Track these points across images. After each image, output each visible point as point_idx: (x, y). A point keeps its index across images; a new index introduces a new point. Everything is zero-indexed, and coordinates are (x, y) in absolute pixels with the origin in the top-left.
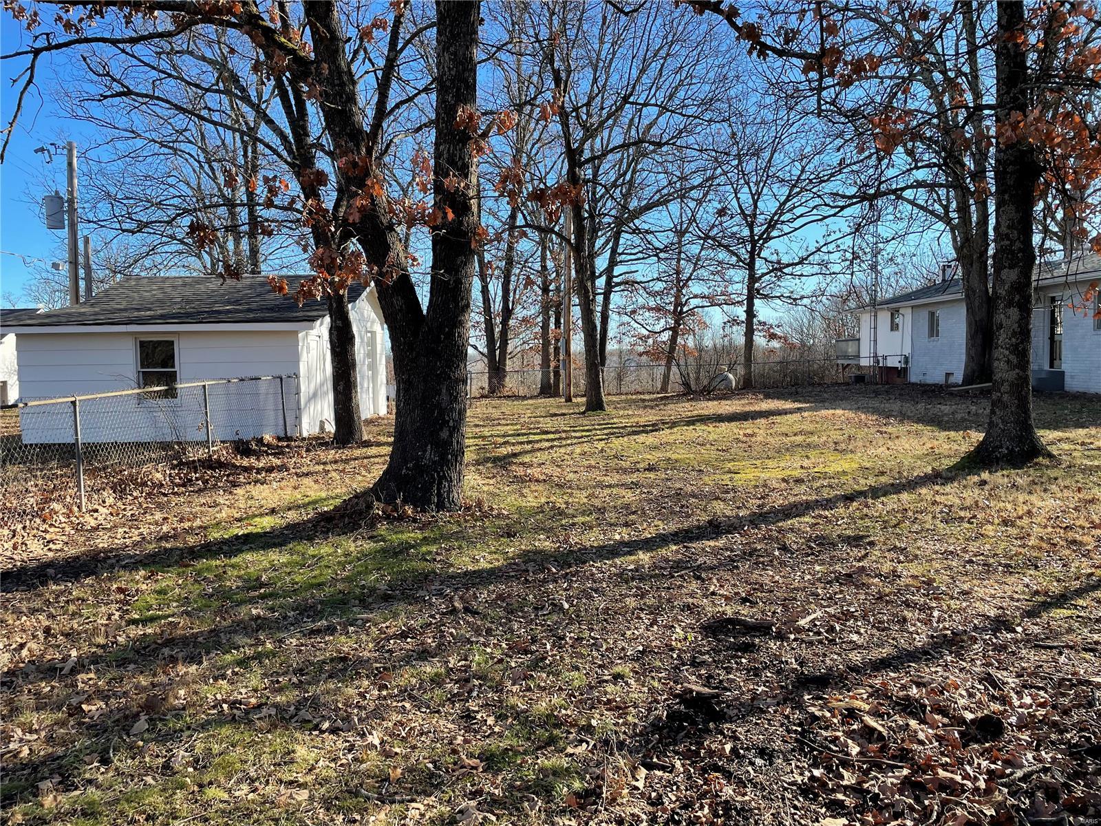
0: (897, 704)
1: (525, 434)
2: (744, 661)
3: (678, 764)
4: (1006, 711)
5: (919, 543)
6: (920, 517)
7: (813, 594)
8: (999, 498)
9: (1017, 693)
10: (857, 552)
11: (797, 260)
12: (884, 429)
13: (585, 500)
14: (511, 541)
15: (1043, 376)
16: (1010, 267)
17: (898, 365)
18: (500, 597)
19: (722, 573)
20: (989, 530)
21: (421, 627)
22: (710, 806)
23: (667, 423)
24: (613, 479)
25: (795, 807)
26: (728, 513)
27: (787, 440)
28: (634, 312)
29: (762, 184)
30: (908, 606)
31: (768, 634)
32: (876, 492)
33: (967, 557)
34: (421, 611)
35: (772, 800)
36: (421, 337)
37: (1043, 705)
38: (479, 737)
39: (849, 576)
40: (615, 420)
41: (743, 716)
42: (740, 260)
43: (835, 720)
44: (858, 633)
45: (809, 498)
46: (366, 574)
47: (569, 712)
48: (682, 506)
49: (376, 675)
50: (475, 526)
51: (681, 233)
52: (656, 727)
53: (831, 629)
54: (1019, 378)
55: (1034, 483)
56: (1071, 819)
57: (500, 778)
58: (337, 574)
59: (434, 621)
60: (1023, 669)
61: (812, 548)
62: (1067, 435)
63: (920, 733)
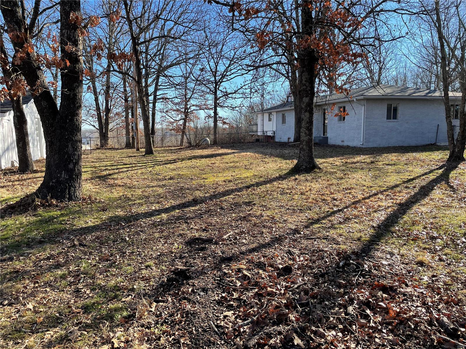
0: (256, 265)
1: (116, 165)
2: (201, 254)
3: (170, 299)
4: (294, 263)
5: (272, 203)
6: (272, 193)
7: (231, 225)
8: (301, 185)
9: (299, 256)
10: (249, 208)
11: (233, 92)
12: (264, 160)
13: (141, 193)
14: (104, 213)
15: (321, 139)
16: (306, 97)
17: (271, 135)
18: (97, 238)
19: (196, 220)
20: (296, 197)
21: (57, 254)
22: (181, 314)
23: (180, 159)
24: (155, 183)
25: (214, 309)
26: (201, 195)
27: (227, 165)
28: (167, 111)
29: (219, 59)
30: (264, 227)
31: (212, 242)
32: (258, 184)
33: (287, 207)
34: (58, 247)
35: (206, 308)
36: (56, 121)
37: (306, 260)
38: (82, 299)
39: (245, 217)
40: (158, 158)
41: (198, 276)
42: (211, 90)
43: (233, 274)
44: (246, 239)
45: (233, 188)
46: (31, 232)
47: (124, 284)
48: (183, 194)
49: (33, 277)
50: (87, 207)
51: (186, 78)
52: (162, 285)
53: (236, 238)
54: (309, 139)
55: (313, 178)
56: (312, 301)
57: (90, 315)
58: (16, 233)
59: (64, 251)
60: (302, 247)
61: (232, 207)
62: (326, 160)
63: (263, 275)
